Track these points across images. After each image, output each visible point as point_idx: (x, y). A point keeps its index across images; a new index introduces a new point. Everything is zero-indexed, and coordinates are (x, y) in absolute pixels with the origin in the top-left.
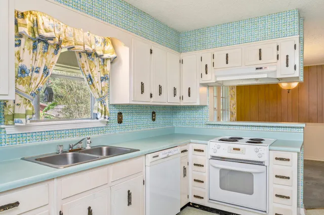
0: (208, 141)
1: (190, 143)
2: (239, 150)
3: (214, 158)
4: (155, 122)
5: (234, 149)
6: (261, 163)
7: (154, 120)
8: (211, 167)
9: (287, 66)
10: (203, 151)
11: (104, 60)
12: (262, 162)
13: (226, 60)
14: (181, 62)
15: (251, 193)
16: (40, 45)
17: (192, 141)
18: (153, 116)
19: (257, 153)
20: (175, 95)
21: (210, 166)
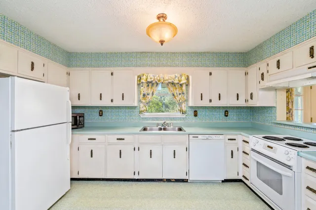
0: (251, 135)
2: (272, 148)
5: (268, 146)
6: (289, 167)
10: (248, 143)
11: (181, 85)
16: (150, 85)
17: (242, 133)
18: (225, 113)
19: (287, 156)
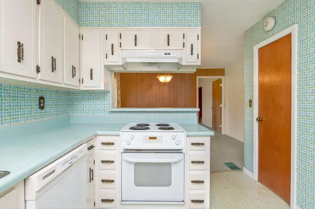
1: (97, 135)
2: (155, 138)
3: (127, 151)
4: (44, 111)
5: (150, 138)
7: (42, 108)
8: (124, 163)
9: (192, 54)
10: (113, 144)
12: (180, 150)
13: (134, 41)
14: (81, 37)
15: (169, 184)
18: (40, 103)
20: (74, 75)
21: (123, 161)
